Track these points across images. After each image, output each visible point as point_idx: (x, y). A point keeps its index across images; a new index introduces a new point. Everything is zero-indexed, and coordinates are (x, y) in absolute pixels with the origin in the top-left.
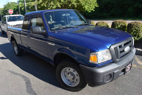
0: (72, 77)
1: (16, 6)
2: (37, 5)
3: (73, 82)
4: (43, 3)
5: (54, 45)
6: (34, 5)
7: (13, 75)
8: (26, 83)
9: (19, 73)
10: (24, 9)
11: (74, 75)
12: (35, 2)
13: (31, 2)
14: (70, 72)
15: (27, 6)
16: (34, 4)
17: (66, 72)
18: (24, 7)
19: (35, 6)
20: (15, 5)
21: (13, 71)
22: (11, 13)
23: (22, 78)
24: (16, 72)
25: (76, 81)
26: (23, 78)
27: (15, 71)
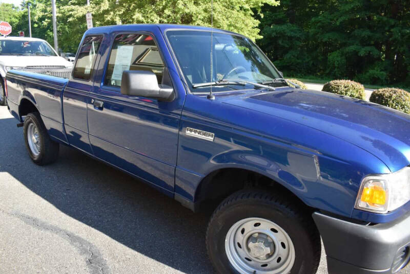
0: (268, 250)
1: (16, 14)
2: (92, 15)
3: (266, 265)
4: (112, 13)
5: (211, 139)
6: (84, 16)
7: (35, 231)
8: (90, 262)
9: (54, 223)
10: (50, 24)
11: (273, 243)
12: (86, 6)
13: (74, 4)
14: (259, 233)
15: (60, 15)
16: (85, 12)
17: (243, 231)
18: (51, 18)
19: (87, 17)
20: (15, 11)
21: (30, 215)
22: (6, 32)
23: (67, 243)
24: (44, 220)
25: (276, 264)
26: (72, 244)
27: (38, 216)
